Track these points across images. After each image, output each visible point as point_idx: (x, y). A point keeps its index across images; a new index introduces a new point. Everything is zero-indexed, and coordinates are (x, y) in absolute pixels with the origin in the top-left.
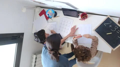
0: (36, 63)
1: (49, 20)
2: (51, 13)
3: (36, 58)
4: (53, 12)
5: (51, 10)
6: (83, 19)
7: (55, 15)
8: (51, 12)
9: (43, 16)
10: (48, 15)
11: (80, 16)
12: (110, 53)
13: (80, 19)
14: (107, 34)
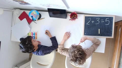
1: (33, 23)
2: (35, 15)
5: (35, 11)
6: (73, 20)
8: (35, 13)
9: (25, 20)
10: (32, 17)
11: (69, 16)
12: (104, 53)
13: (70, 20)
14: (99, 33)
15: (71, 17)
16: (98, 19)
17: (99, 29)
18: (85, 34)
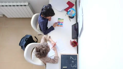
0: (21, 7)
1: (66, 12)
2: (72, 13)
3: (25, 6)
4: (74, 14)
6: (71, 44)
7: (71, 17)
8: (73, 13)
9: (68, 6)
10: (70, 11)
11: (74, 41)
13: (71, 41)
14: (63, 67)
15: (73, 42)
16: (75, 66)
17: (67, 67)
18: (63, 56)
